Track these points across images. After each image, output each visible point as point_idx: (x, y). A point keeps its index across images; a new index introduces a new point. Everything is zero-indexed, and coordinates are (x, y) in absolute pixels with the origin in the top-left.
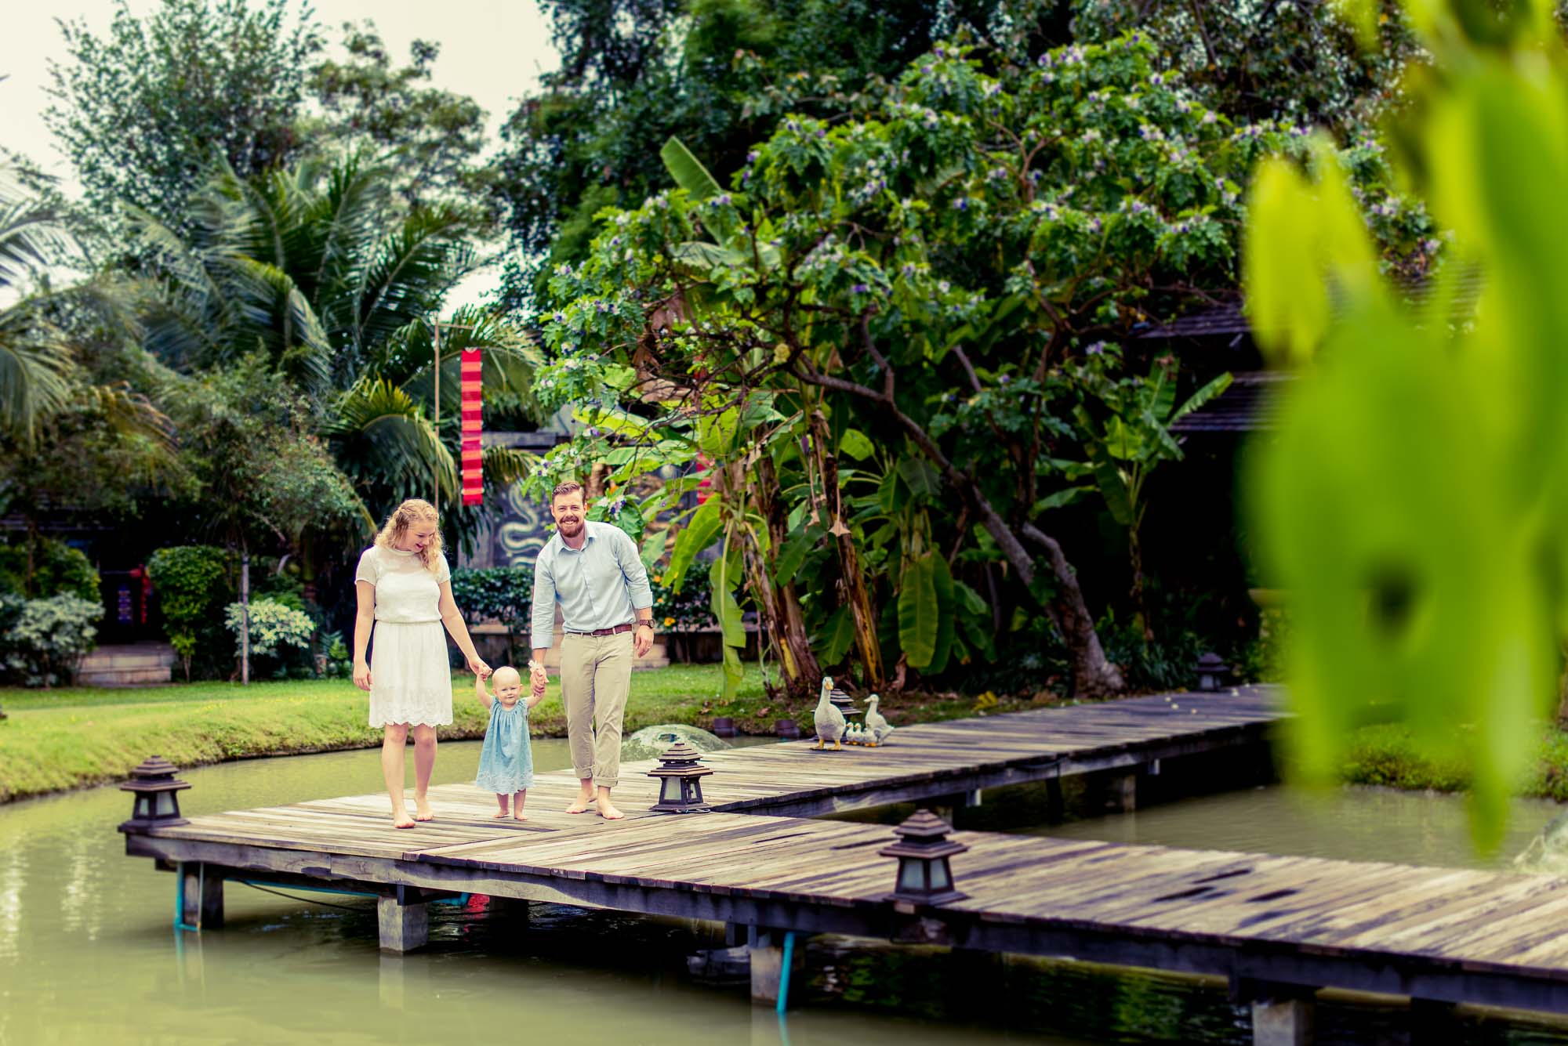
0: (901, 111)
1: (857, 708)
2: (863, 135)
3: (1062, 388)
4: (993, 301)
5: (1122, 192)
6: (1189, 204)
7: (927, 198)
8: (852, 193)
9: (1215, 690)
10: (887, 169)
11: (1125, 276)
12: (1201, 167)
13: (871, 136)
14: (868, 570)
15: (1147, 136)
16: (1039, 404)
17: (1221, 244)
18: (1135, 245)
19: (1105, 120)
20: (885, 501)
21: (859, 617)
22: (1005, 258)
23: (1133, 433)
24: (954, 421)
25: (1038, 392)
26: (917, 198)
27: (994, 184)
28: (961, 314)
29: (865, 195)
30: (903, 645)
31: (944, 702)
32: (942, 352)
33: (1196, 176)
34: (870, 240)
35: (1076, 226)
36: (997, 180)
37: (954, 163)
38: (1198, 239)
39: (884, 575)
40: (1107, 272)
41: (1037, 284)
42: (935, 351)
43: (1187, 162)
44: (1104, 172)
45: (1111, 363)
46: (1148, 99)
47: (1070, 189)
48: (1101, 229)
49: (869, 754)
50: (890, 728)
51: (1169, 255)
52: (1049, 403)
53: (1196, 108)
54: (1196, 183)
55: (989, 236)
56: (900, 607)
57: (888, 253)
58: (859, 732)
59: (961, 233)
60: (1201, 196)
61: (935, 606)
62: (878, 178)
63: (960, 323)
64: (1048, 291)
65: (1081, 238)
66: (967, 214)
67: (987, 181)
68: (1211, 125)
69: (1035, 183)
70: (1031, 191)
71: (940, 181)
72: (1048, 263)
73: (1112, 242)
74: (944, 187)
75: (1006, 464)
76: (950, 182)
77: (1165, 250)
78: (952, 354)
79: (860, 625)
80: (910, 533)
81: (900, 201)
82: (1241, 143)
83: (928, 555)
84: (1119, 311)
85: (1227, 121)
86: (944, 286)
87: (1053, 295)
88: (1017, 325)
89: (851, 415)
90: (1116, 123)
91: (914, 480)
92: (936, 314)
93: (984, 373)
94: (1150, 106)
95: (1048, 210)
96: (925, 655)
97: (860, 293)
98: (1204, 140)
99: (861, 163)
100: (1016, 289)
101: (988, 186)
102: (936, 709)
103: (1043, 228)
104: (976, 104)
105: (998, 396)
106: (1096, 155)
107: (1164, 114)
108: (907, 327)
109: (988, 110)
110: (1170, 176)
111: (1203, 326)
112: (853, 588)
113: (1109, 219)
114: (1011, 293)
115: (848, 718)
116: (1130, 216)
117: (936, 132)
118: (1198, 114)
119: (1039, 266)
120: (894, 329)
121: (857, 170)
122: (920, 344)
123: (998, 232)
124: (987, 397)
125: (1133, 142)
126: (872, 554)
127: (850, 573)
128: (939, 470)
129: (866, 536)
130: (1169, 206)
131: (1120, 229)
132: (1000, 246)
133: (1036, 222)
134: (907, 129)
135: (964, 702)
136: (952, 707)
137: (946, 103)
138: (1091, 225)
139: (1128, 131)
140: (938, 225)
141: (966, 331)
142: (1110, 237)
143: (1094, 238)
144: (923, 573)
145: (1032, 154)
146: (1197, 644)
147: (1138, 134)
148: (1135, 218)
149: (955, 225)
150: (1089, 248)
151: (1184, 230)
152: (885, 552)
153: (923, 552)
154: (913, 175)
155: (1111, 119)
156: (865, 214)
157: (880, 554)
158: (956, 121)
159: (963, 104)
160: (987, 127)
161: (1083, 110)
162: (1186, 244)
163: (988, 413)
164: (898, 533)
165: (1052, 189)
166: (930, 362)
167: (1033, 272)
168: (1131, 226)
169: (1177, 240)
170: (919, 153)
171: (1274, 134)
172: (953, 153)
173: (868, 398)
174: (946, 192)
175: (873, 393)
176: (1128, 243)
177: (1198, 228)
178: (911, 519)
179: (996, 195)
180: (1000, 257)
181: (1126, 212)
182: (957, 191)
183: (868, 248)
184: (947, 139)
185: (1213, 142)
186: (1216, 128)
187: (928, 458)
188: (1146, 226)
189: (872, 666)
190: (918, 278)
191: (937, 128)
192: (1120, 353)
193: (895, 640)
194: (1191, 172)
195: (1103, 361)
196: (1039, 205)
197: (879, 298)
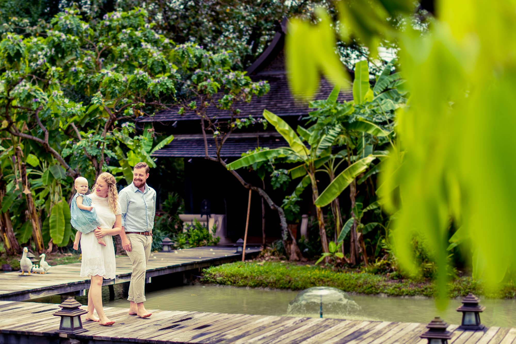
0: (52, 33)
1: (36, 259)
2: (36, 42)
3: (112, 139)
4: (85, 107)
5: (134, 67)
6: (160, 72)
7: (61, 67)
8: (32, 64)
9: (169, 251)
10: (45, 55)
11: (136, 99)
12: (164, 59)
13: (39, 42)
14: (38, 207)
15: (144, 47)
16: (104, 145)
17: (172, 88)
18: (140, 87)
19: (128, 40)
20: (44, 181)
21: (34, 225)
22: (90, 91)
23: (137, 157)
24: (71, 151)
25: (103, 141)
26: (57, 67)
27: (86, 63)
28: (74, 111)
29: (37, 65)
30: (51, 235)
31: (67, 257)
32: (67, 126)
33: (162, 62)
34: (39, 82)
35: (118, 79)
36: (88, 61)
37: (71, 54)
38: (163, 85)
39: (43, 210)
40: (129, 97)
41: (103, 100)
42: (63, 125)
43: (159, 57)
44: (128, 60)
45: (131, 130)
46: (144, 33)
47: (115, 66)
48: (127, 80)
49: (42, 277)
50: (50, 267)
51: (153, 91)
52: (107, 145)
53: (162, 38)
54: (162, 65)
55: (84, 82)
56: (50, 221)
57: (46, 87)
58: (37, 268)
59: (74, 80)
60: (164, 70)
61: (64, 221)
62: (43, 58)
63: (73, 115)
64: (107, 103)
65: (120, 84)
66: (76, 73)
67: (84, 61)
68: (167, 44)
69: (102, 63)
70: (100, 66)
71: (66, 61)
72: (107, 93)
73: (131, 85)
74: (67, 63)
75: (91, 168)
76: (69, 61)
77: (151, 89)
78: (70, 126)
79: (35, 228)
80: (54, 193)
81: (51, 67)
82: (179, 51)
83: (61, 202)
84: (134, 111)
85: (173, 43)
86: (66, 101)
87: (108, 105)
88: (95, 116)
89: (31, 148)
90: (133, 41)
91: (56, 173)
92: (64, 111)
93: (83, 133)
94: (145, 35)
95: (107, 73)
96: (60, 239)
97: (36, 102)
98: (165, 49)
99: (35, 53)
100: (95, 102)
101: (84, 63)
102: (64, 260)
103: (106, 79)
104: (80, 32)
105: (88, 142)
106: (125, 53)
107: (150, 39)
108: (53, 116)
109: (84, 35)
110: (153, 62)
111: (162, 118)
112: (32, 214)
113: (130, 77)
114: (93, 104)
115: (33, 263)
116: (138, 76)
117: (65, 42)
118: (163, 39)
119: (104, 94)
120: (48, 117)
121: (34, 55)
122: (58, 122)
123: (88, 81)
124: (84, 142)
125: (139, 49)
126: (39, 201)
127: (31, 208)
128: (65, 170)
129: (36, 194)
130: (152, 73)
131: (134, 81)
132: (88, 86)
133: (102, 78)
134: (54, 41)
135: (74, 256)
136: (70, 259)
137: (69, 31)
138: (123, 79)
139: (136, 44)
140: (64, 78)
141: (76, 118)
142: (130, 84)
143: (124, 84)
144: (59, 208)
145: (101, 52)
146: (161, 234)
147: (141, 46)
148: (140, 77)
149: (72, 78)
150: (123, 87)
151: (158, 82)
152: (44, 200)
153: (59, 200)
154: (56, 58)
155: (131, 40)
156: (38, 72)
157: (42, 201)
158: (73, 38)
159: (75, 32)
160: (84, 41)
161: (120, 36)
162: (159, 87)
163: (84, 148)
164: (49, 193)
165: (108, 65)
166: (62, 129)
167: (102, 96)
168: (139, 80)
169: (156, 85)
170: (59, 50)
171: (191, 48)
172: (71, 50)
173: (38, 141)
174: (68, 65)
175: (40, 140)
176: (137, 86)
177: (163, 81)
178: (54, 188)
179: (87, 66)
180: (89, 90)
181: (136, 74)
182: (72, 64)
183: (39, 85)
184: (69, 45)
185: (168, 50)
186: (169, 45)
187: (61, 165)
188: (144, 80)
189: (39, 244)
190: (58, 96)
191: (65, 40)
192: (134, 127)
193: (48, 234)
194: (160, 61)
195: (128, 130)
196: (104, 71)
197: (43, 104)
